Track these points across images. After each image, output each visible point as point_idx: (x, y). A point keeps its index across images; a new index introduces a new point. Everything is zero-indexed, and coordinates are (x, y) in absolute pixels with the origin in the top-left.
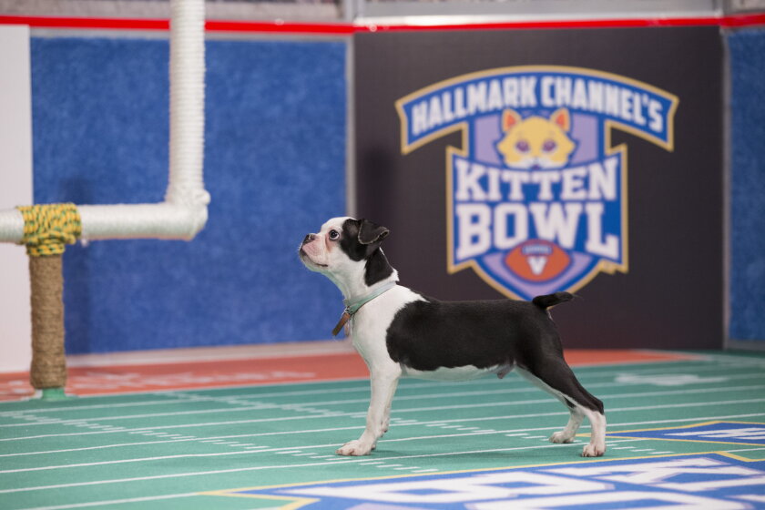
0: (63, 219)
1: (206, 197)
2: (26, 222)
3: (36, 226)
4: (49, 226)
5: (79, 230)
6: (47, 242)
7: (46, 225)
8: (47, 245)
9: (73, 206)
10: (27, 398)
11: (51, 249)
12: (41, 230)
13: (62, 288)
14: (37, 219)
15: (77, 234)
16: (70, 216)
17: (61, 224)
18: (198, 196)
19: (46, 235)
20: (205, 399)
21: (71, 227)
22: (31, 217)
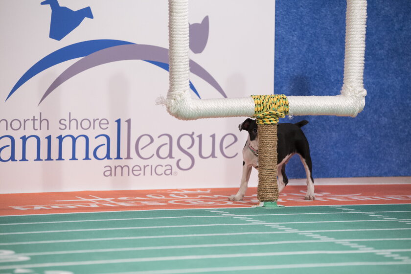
0: (278, 104)
1: (365, 92)
2: (256, 105)
3: (262, 107)
4: (270, 108)
5: (287, 110)
6: (268, 116)
7: (268, 107)
8: (268, 119)
9: (285, 96)
10: (255, 206)
11: (270, 121)
12: (265, 110)
13: (277, 143)
14: (263, 103)
15: (286, 112)
16: (282, 102)
17: (276, 106)
18: (360, 92)
19: (268, 113)
20: (357, 212)
21: (282, 109)
22: (259, 103)
